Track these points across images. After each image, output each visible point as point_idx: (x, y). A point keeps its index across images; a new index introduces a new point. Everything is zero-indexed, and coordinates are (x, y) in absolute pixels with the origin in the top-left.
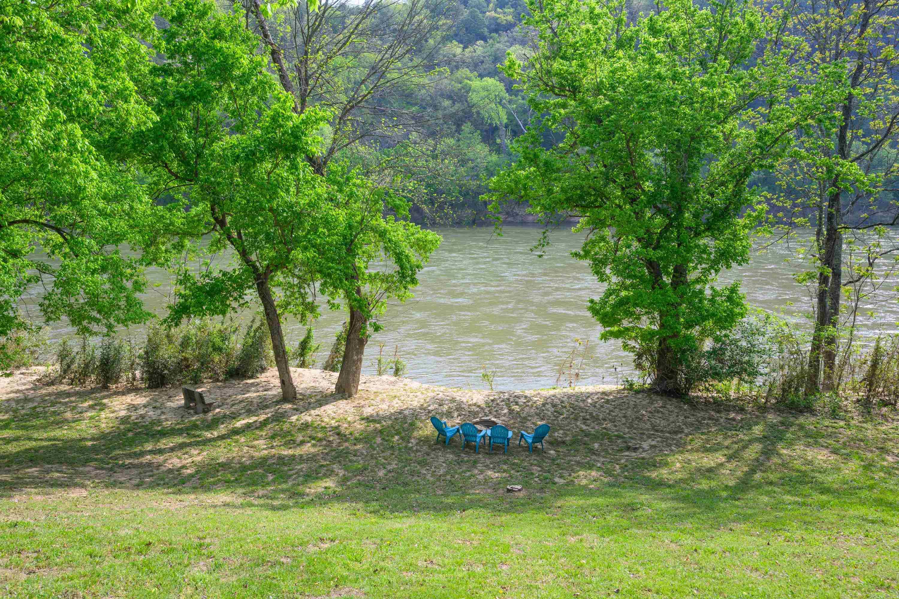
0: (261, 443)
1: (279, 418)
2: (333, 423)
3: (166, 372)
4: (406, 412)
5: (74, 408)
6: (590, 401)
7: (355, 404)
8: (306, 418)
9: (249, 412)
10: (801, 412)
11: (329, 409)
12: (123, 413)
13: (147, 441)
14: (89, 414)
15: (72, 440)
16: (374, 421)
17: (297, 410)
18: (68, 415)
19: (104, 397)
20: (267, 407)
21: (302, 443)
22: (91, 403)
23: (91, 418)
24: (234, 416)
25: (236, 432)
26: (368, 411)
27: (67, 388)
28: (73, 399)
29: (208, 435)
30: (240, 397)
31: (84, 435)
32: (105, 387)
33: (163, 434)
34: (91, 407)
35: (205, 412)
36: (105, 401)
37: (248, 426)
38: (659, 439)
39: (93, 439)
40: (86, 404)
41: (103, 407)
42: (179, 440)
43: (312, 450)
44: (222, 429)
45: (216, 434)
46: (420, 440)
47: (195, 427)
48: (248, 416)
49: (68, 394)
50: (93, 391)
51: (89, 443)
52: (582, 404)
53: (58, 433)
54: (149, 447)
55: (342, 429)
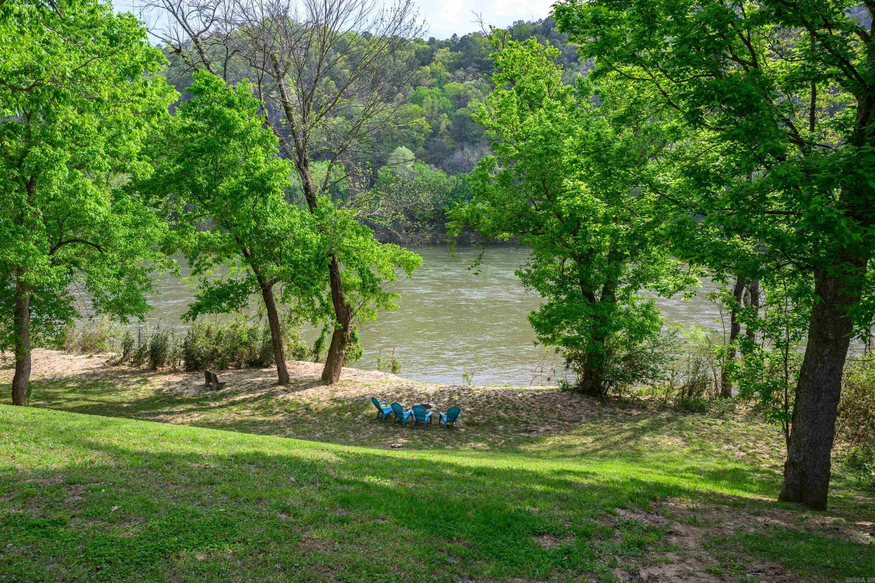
0: (247, 412)
1: (270, 395)
2: (308, 401)
3: (199, 359)
4: (368, 397)
5: (126, 382)
6: (520, 395)
7: (333, 389)
8: (290, 397)
9: (250, 391)
10: (693, 411)
11: (311, 391)
12: (159, 387)
13: (167, 406)
14: (134, 386)
15: (115, 403)
16: (339, 402)
17: (285, 391)
18: (119, 386)
19: (150, 376)
20: (264, 388)
21: (277, 413)
22: (139, 379)
23: (134, 389)
24: (236, 393)
25: (233, 404)
26: (340, 394)
27: (127, 368)
28: (127, 376)
29: (212, 405)
30: (248, 380)
31: (125, 400)
32: (154, 369)
33: (180, 402)
34: (138, 382)
35: (218, 389)
36: (150, 378)
37: (244, 400)
38: (556, 426)
39: (129, 403)
40: (135, 380)
41: (146, 381)
42: (189, 406)
43: (280, 418)
44: (224, 402)
45: (218, 404)
46: (366, 416)
47: (206, 398)
48: (247, 394)
49: (124, 372)
50: (144, 371)
51: (125, 405)
52: (511, 397)
53: (106, 398)
54: (166, 409)
55: (312, 407)
